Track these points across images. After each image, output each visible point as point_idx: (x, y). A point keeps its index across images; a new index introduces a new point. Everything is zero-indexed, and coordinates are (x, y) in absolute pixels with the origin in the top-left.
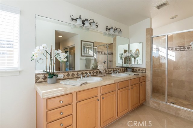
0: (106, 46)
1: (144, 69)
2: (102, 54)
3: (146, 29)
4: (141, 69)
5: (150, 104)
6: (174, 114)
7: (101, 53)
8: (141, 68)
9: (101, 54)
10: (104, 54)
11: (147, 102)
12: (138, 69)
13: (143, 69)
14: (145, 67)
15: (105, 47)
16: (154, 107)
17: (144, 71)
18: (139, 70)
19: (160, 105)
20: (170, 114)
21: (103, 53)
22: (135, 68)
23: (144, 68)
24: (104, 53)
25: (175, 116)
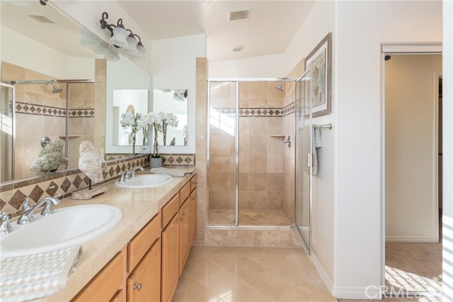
0: (51, 87)
1: (192, 158)
2: (36, 112)
3: (197, 59)
4: (184, 158)
5: (207, 239)
6: (252, 245)
7: (33, 109)
8: (185, 155)
9: (29, 111)
10: (42, 112)
11: (200, 238)
12: (175, 158)
13: (190, 157)
14: (193, 152)
15: (46, 90)
16: (215, 244)
17: (192, 163)
18: (180, 160)
19: (226, 235)
20: (247, 247)
21: (39, 110)
22: (169, 157)
23: (191, 155)
24: (44, 111)
25: (255, 249)
